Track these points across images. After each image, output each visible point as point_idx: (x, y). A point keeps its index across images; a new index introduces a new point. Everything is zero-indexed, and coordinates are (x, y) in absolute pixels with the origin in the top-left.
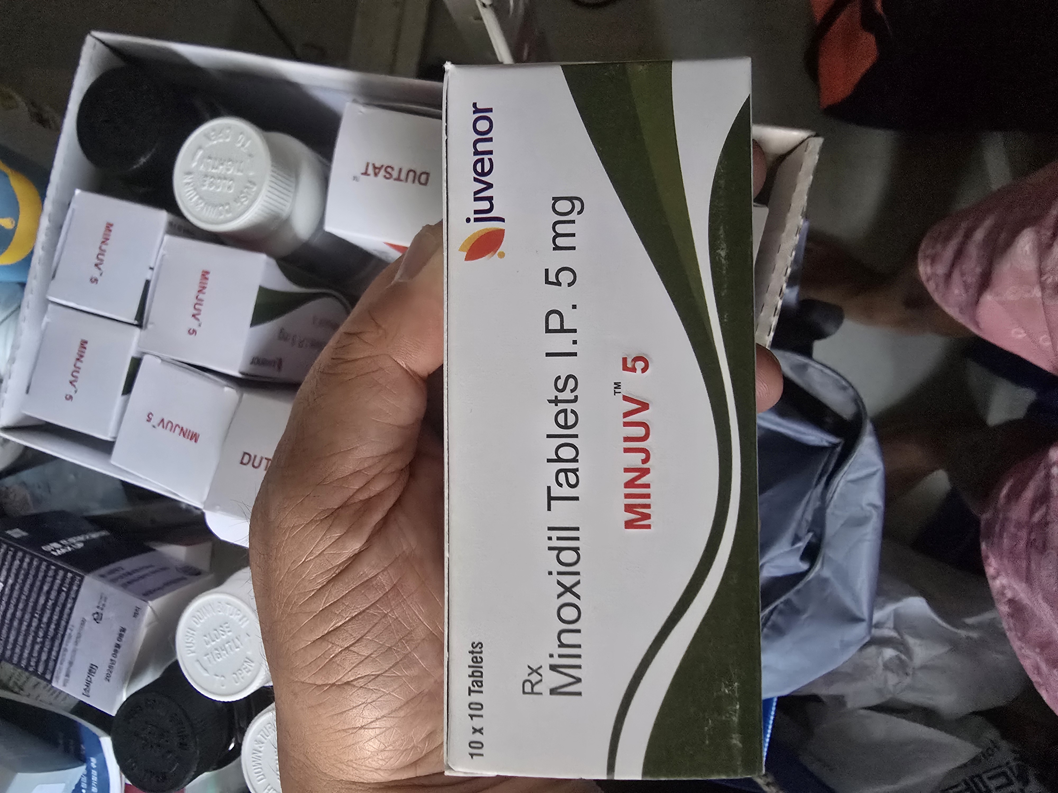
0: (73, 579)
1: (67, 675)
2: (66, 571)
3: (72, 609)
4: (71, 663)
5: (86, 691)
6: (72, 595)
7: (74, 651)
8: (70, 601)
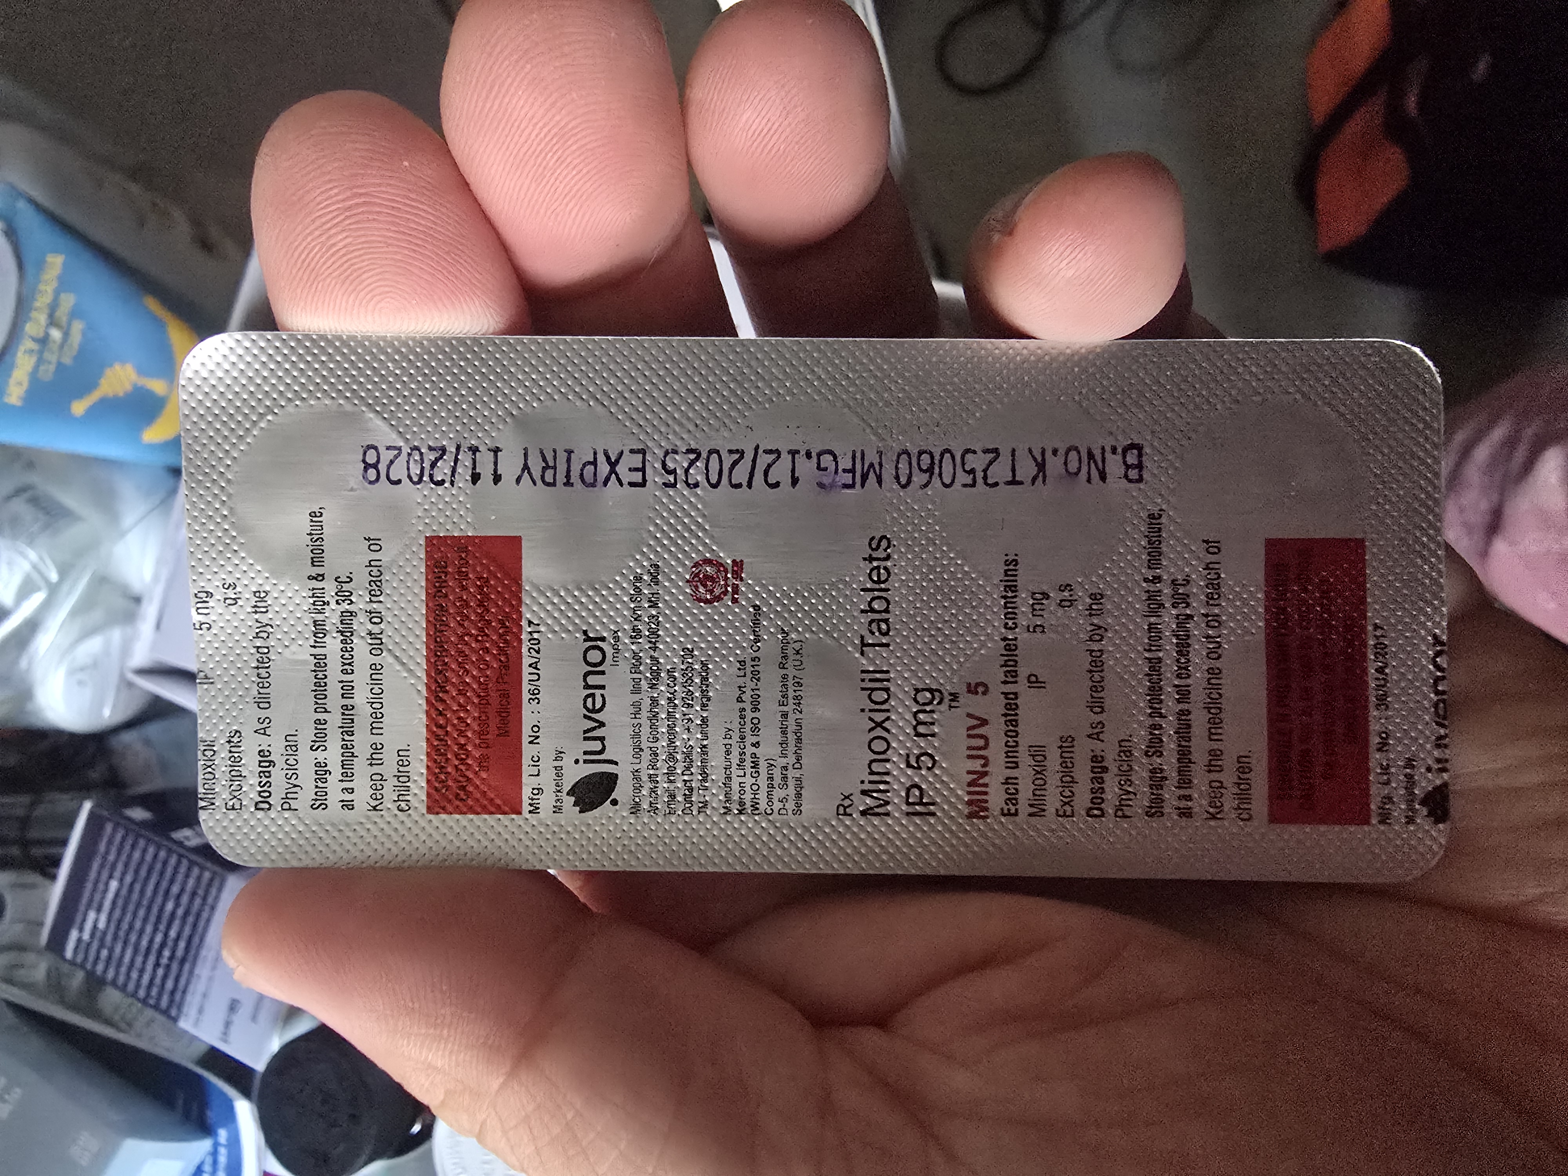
0: (211, 880)
1: (201, 1011)
2: (203, 869)
3: (208, 921)
4: (205, 996)
5: (225, 1036)
6: (210, 900)
7: (211, 979)
8: (207, 908)
